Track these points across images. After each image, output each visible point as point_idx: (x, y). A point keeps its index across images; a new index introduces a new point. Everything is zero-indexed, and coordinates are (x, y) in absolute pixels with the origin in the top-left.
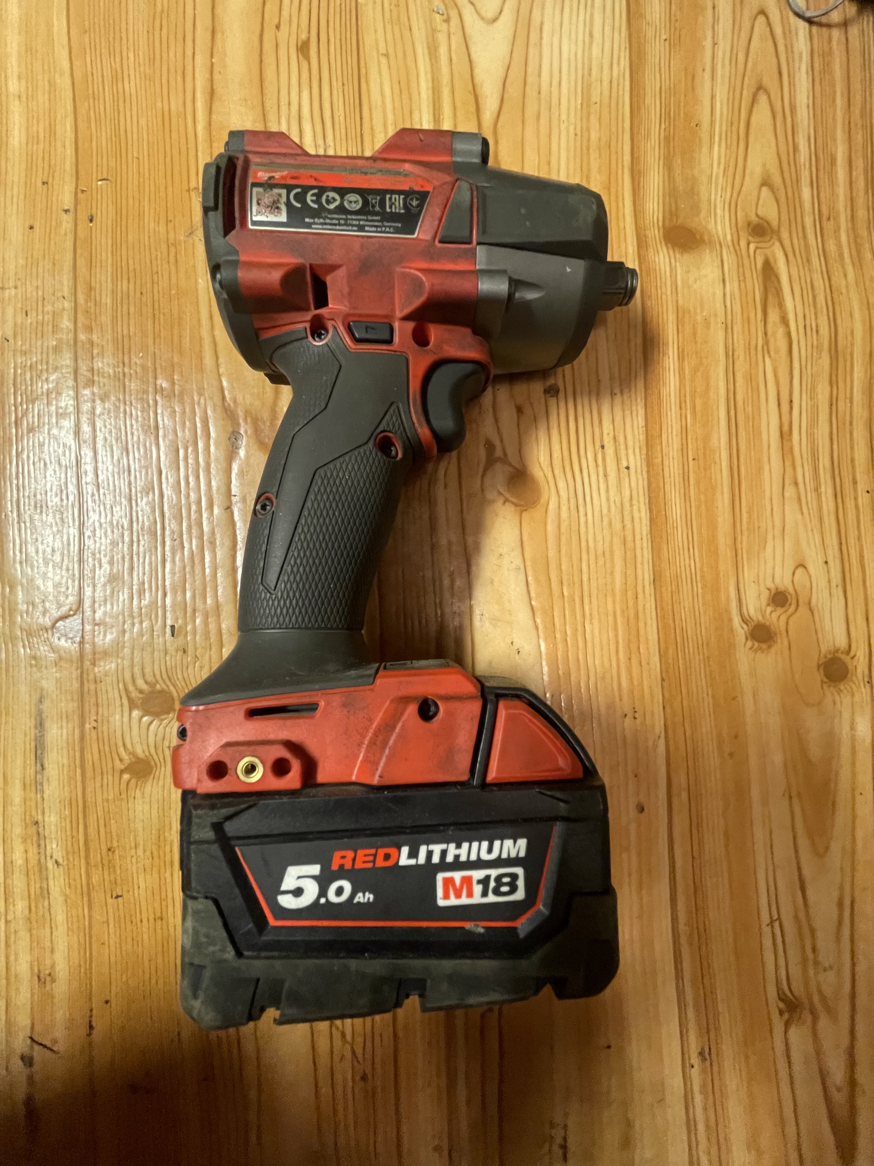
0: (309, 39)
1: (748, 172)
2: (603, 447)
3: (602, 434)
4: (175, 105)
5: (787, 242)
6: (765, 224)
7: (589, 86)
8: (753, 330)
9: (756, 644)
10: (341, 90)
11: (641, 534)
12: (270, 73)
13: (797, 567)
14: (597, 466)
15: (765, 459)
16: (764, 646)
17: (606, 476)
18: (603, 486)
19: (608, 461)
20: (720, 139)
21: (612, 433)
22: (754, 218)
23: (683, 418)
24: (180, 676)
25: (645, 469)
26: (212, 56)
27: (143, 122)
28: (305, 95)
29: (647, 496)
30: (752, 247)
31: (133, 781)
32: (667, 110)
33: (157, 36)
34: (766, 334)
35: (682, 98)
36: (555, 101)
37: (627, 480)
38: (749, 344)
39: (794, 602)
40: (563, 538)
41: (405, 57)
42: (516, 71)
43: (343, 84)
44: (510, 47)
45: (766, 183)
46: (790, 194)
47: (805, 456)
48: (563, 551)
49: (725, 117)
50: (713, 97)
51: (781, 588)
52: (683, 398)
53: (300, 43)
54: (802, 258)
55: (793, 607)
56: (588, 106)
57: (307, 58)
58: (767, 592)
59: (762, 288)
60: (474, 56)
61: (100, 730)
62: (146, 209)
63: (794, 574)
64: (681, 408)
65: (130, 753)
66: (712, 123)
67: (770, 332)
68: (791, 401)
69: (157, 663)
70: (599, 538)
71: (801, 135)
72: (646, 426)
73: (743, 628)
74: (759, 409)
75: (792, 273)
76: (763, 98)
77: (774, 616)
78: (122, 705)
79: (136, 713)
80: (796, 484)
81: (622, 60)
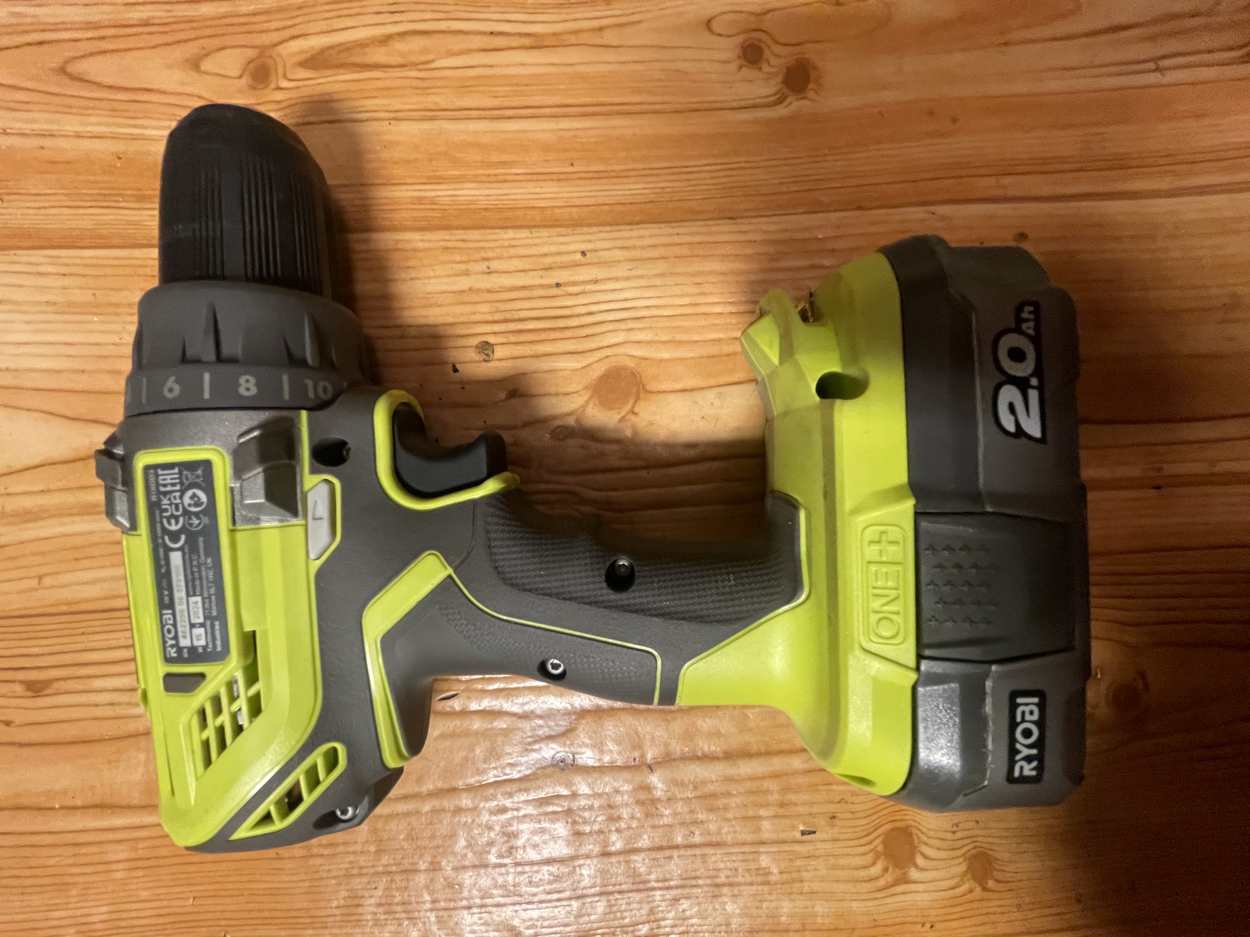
0: (21, 682)
1: (180, 89)
2: (558, 285)
3: (542, 286)
4: (122, 853)
5: (275, 37)
6: (252, 66)
7: (70, 304)
8: (398, 83)
9: (811, 86)
10: (91, 637)
11: (671, 235)
12: (72, 731)
13: (710, 30)
14: (583, 293)
15: (570, 69)
16: (813, 74)
17: (596, 281)
18: (611, 285)
19: (577, 278)
20: (135, 126)
21: (540, 273)
22: (244, 81)
23: (518, 178)
24: (865, 821)
25: (585, 230)
26: (53, 809)
27: (144, 894)
28: (97, 684)
29: (621, 227)
30: (284, 84)
31: (998, 875)
32: (98, 198)
33: (28, 882)
34: (403, 66)
35: (82, 177)
36: (94, 351)
37: (601, 253)
38: (417, 88)
39: (756, 35)
40: (679, 337)
41: (42, 553)
42: (56, 404)
43: (83, 634)
44: (22, 412)
45: (195, 64)
46: (208, 32)
47: (565, 17)
48: (696, 338)
49: (102, 119)
50: (78, 136)
51: (738, 51)
52: (492, 179)
53: (30, 694)
54: (297, 16)
55: (764, 37)
56: (98, 306)
57: (48, 683)
58: (744, 70)
59: (341, 71)
60: (37, 461)
61: (934, 920)
62: (263, 886)
63: (719, 35)
64: (506, 181)
65: (962, 880)
66: (114, 137)
67: (400, 61)
68: (492, 33)
69: (849, 851)
70: (677, 290)
71: (126, 16)
72: (530, 227)
73: (791, 104)
74: (503, 77)
75: (318, 29)
76: (77, 68)
77: (774, 61)
78: (903, 893)
79: (914, 874)
80: (601, 29)
81: (32, 259)
